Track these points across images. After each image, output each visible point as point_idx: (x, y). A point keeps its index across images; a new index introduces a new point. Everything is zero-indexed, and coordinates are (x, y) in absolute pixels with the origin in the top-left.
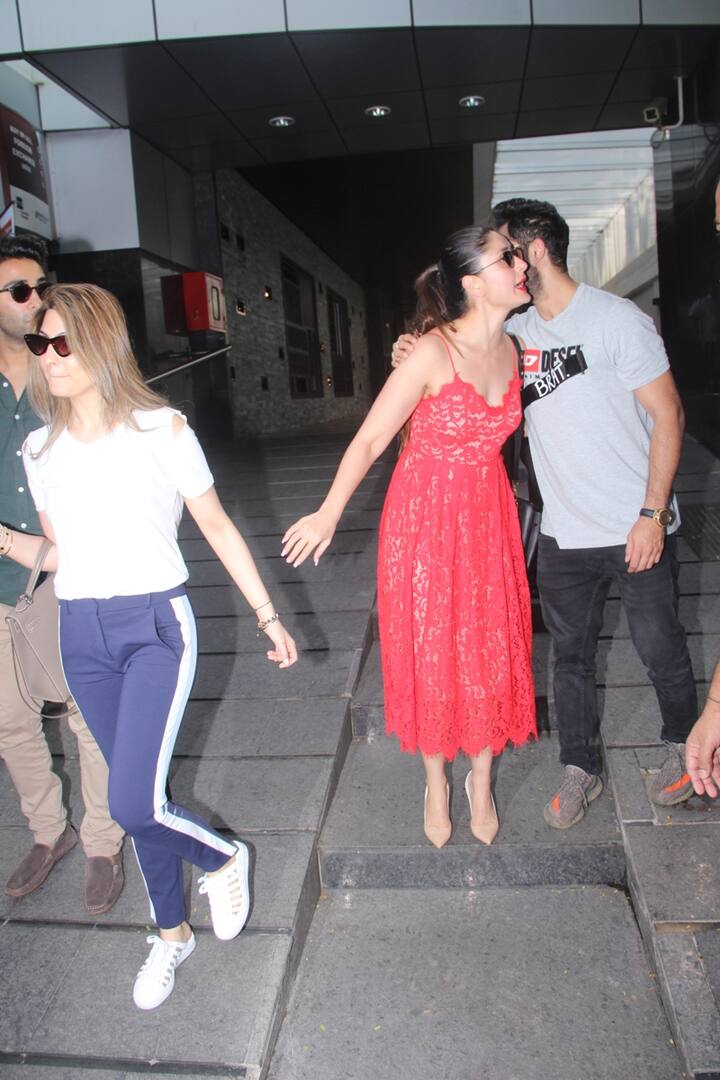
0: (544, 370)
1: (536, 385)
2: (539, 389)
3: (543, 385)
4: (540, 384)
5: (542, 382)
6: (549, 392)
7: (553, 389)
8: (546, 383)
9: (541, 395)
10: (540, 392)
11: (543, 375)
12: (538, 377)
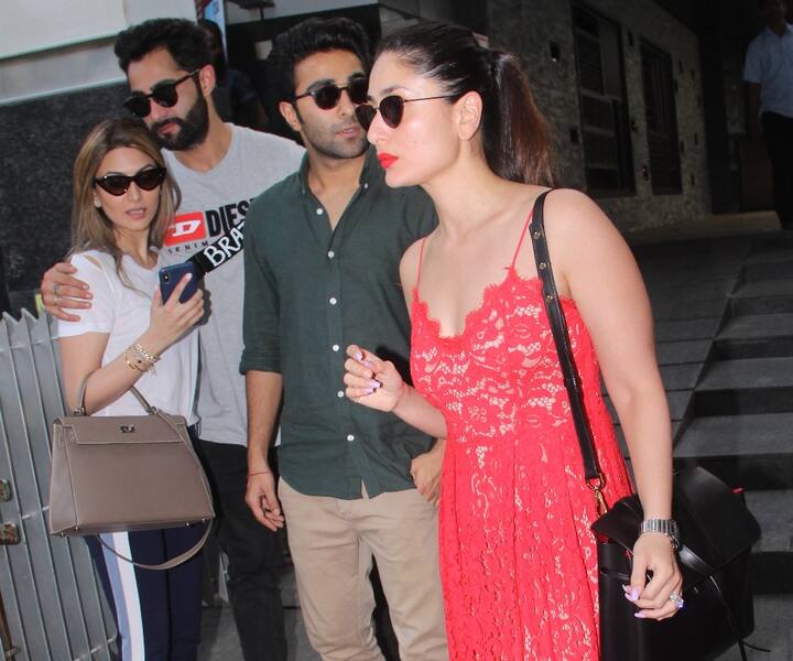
0: (213, 234)
1: (206, 253)
2: (211, 258)
3: (216, 252)
4: (211, 252)
5: (214, 248)
6: (227, 259)
7: (233, 253)
8: (219, 248)
9: (215, 264)
10: (213, 261)
11: (215, 239)
12: (205, 244)
